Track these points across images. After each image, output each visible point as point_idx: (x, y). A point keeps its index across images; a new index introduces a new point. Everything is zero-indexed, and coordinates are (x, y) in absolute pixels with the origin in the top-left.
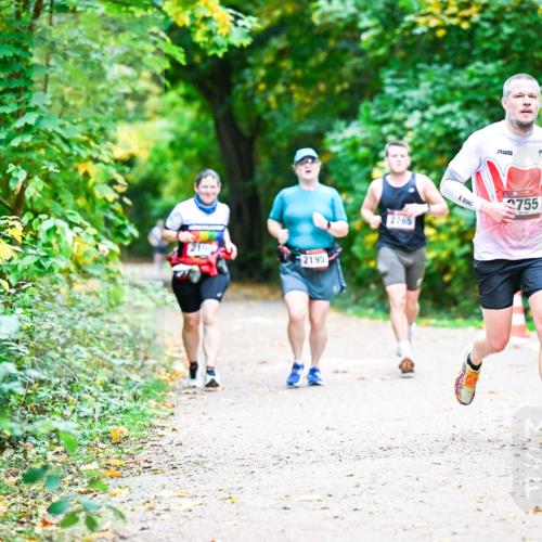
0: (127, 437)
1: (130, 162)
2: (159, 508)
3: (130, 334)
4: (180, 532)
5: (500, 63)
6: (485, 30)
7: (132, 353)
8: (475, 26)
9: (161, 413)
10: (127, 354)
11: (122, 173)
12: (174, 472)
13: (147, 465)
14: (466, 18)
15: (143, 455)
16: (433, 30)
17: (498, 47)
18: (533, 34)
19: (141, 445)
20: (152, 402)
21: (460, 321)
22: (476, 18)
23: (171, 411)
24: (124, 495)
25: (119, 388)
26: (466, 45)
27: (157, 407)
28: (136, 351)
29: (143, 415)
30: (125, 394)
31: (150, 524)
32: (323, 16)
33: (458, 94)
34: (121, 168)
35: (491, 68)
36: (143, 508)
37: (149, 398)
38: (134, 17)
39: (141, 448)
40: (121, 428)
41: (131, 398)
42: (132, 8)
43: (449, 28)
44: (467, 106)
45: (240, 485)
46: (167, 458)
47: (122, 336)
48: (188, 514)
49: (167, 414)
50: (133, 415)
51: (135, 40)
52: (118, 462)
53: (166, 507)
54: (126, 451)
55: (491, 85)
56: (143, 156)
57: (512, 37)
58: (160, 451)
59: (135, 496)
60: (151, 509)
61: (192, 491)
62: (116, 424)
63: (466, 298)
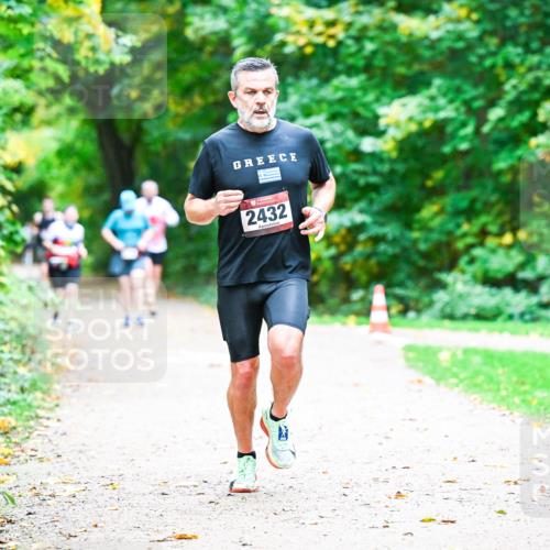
0: (14, 428)
1: (17, 169)
2: (45, 493)
3: (18, 331)
4: (64, 517)
5: (363, 77)
6: (348, 47)
7: (20, 347)
8: (340, 43)
9: (46, 405)
10: (15, 348)
11: (10, 179)
12: (59, 459)
13: (33, 453)
14: (332, 37)
15: (30, 444)
16: (301, 48)
17: (361, 63)
18: (393, 50)
19: (27, 435)
20: (39, 395)
21: (327, 318)
22: (341, 36)
23: (55, 402)
24: (11, 481)
25: (7, 380)
26: (330, 62)
27: (43, 400)
28: (24, 346)
29: (30, 406)
30: (13, 388)
31: (36, 509)
32: (197, 31)
33: (324, 106)
34: (9, 174)
35: (354, 82)
36: (30, 494)
37: (36, 390)
38: (21, 34)
39: (28, 438)
40: (9, 418)
41: (19, 390)
42: (20, 26)
43: (316, 46)
44: (333, 117)
45: (121, 472)
46: (52, 447)
47: (10, 332)
48: (72, 499)
49: (52, 405)
50: (20, 407)
51: (22, 56)
52: (6, 451)
53: (50, 493)
54: (14, 440)
55: (354, 98)
56: (30, 163)
57: (374, 53)
58: (46, 440)
59: (22, 483)
60: (37, 495)
61: (75, 478)
62: (5, 415)
63: (333, 296)
